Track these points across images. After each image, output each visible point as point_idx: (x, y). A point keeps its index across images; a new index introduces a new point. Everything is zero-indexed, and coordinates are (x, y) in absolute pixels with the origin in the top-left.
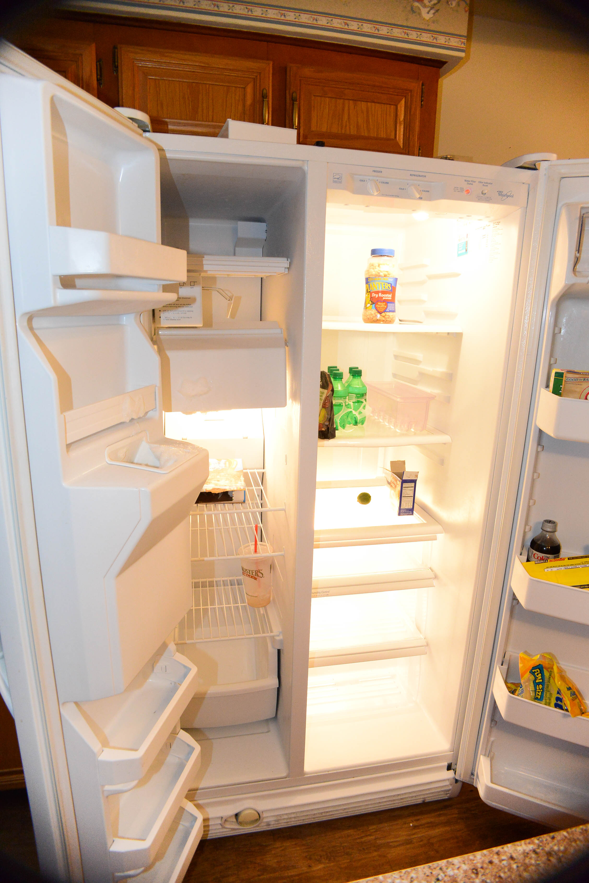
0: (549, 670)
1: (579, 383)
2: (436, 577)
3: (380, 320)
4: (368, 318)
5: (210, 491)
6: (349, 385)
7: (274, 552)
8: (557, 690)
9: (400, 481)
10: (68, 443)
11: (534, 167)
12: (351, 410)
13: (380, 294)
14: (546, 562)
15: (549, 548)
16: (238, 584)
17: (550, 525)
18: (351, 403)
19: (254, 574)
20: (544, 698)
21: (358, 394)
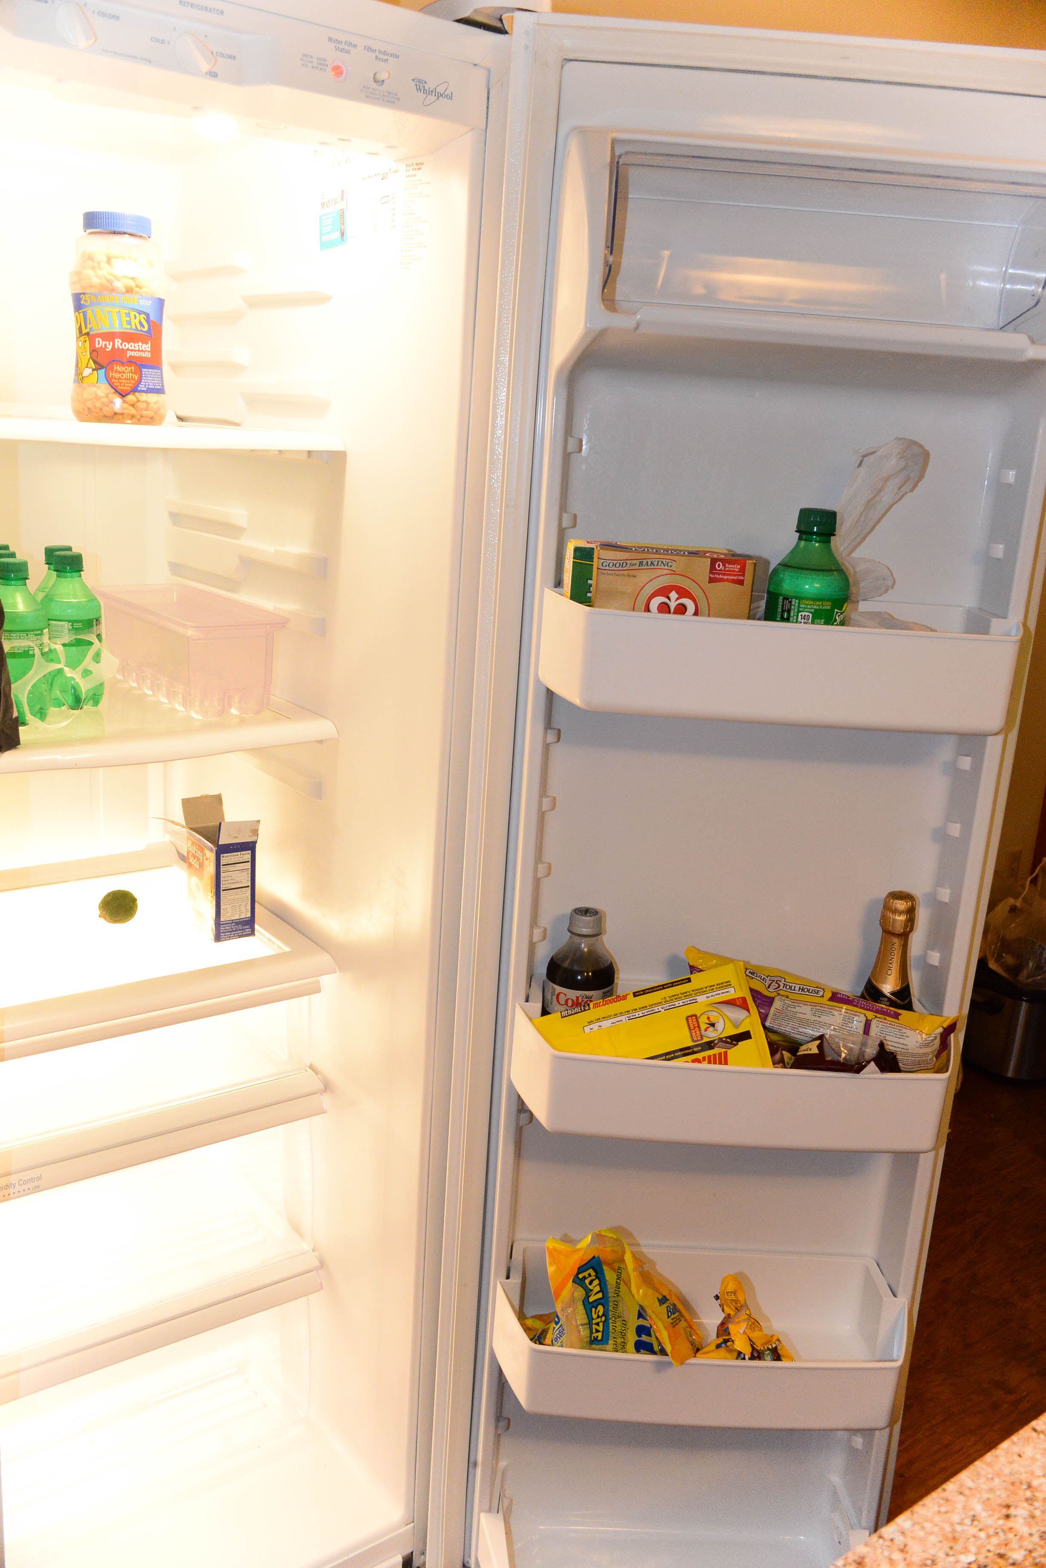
0: (616, 1266)
1: (630, 573)
2: (327, 1087)
3: (123, 414)
4: (89, 409)
6: (49, 598)
8: (637, 1308)
9: (211, 850)
11: (499, 25)
12: (60, 666)
13: (118, 342)
14: (585, 1010)
15: (590, 974)
17: (588, 918)
18: (59, 648)
20: (611, 1335)
21: (78, 621)
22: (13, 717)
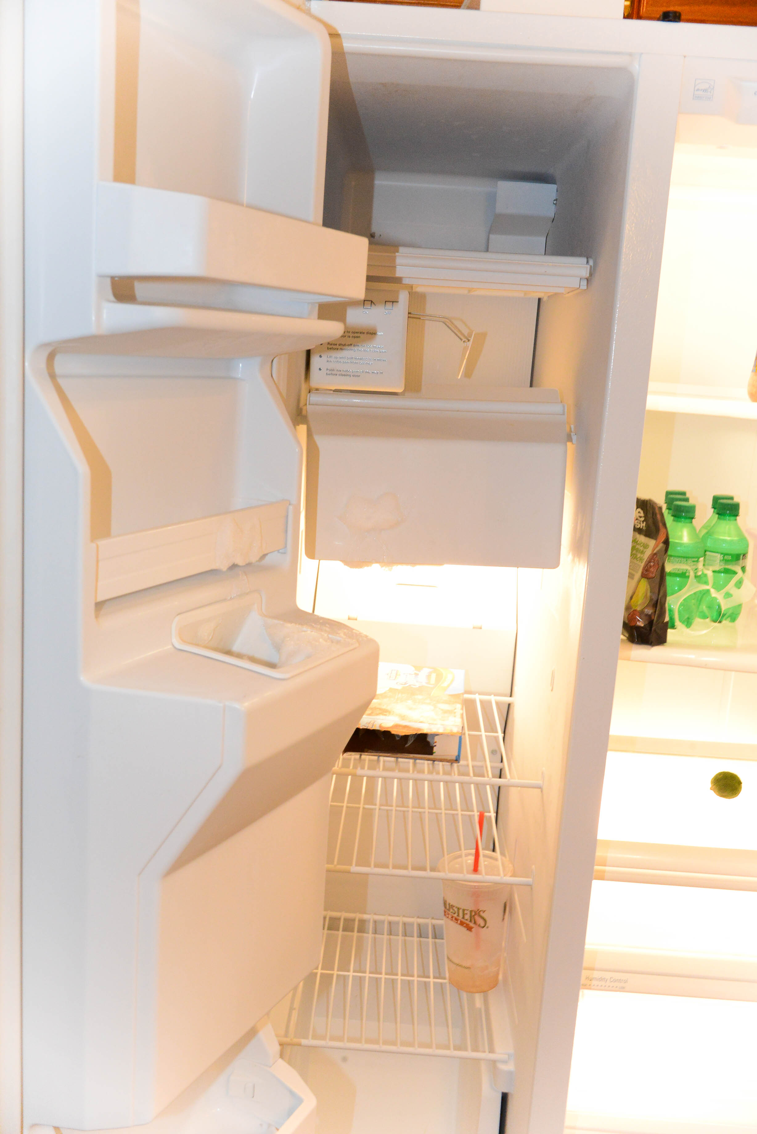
5: (388, 730)
6: (709, 534)
7: (514, 875)
10: (100, 599)
12: (708, 588)
16: (435, 937)
18: (709, 573)
19: (467, 917)
21: (728, 554)
22: (665, 621)
